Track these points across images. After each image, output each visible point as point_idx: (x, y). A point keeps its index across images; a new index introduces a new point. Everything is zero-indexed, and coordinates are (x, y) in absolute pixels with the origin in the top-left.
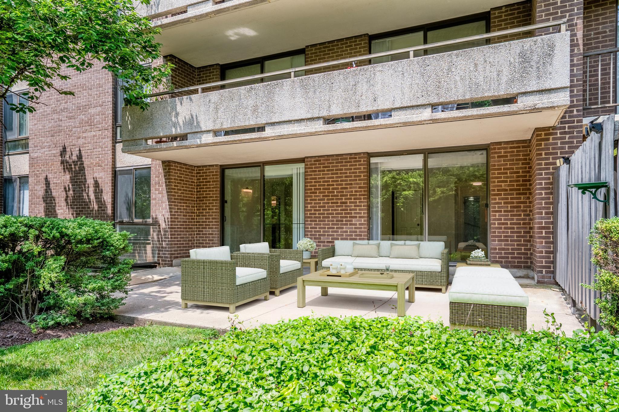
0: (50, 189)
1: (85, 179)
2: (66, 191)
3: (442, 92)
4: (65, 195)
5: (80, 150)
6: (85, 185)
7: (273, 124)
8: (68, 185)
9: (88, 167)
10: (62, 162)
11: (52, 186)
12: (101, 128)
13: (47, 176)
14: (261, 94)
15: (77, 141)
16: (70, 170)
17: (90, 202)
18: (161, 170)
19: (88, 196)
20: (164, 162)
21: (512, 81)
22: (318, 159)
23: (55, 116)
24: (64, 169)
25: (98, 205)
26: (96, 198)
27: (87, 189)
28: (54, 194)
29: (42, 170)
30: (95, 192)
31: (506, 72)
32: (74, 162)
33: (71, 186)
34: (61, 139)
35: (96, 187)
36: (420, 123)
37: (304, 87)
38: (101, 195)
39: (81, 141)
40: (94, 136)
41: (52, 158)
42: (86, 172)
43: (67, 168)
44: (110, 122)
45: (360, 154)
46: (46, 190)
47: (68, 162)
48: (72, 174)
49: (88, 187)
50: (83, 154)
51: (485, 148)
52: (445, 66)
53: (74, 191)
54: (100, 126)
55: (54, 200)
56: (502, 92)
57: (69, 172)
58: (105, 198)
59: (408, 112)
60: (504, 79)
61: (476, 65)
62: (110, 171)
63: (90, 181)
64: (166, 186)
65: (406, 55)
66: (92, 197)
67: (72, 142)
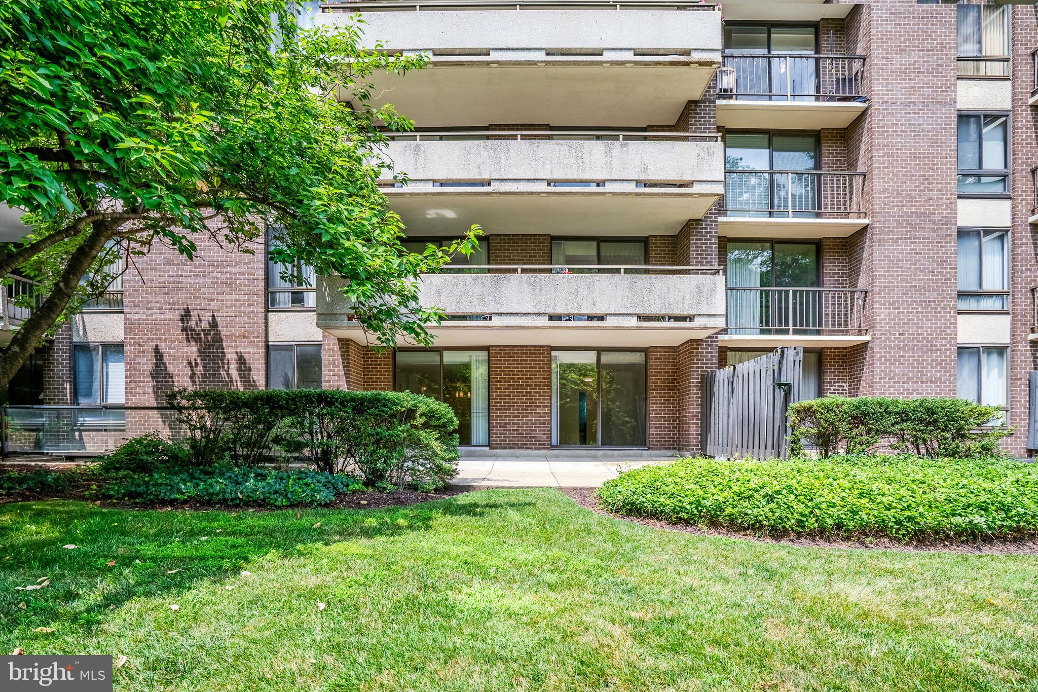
0: (164, 364)
1: (223, 352)
2: (192, 367)
3: (645, 306)
4: (190, 372)
5: (213, 316)
6: (222, 360)
7: (500, 314)
8: (195, 360)
9: (227, 338)
10: (184, 330)
11: (166, 359)
12: (247, 292)
13: (157, 346)
14: (488, 284)
15: (209, 305)
16: (198, 340)
17: (232, 382)
18: (337, 349)
19: (228, 374)
20: (340, 340)
21: (692, 305)
22: (503, 348)
23: (171, 269)
24: (187, 338)
25: (245, 385)
26: (241, 378)
27: (226, 366)
28: (170, 369)
29: (149, 338)
30: (239, 370)
31: (688, 297)
32: (203, 330)
33: (199, 361)
34: (181, 300)
35: (240, 363)
36: (628, 328)
37: (532, 285)
38: (249, 374)
39: (215, 306)
40: (236, 301)
41: (166, 322)
42: (224, 344)
43: (192, 338)
44: (262, 285)
45: (543, 346)
46: (156, 363)
47: (194, 330)
48: (201, 345)
49: (228, 363)
50: (219, 320)
51: (645, 351)
52: (648, 285)
53: (204, 367)
54: (246, 289)
55: (172, 378)
56: (685, 312)
57: (196, 342)
58: (255, 378)
59: (620, 318)
60: (687, 302)
61: (669, 288)
62: (262, 345)
63: (231, 356)
64: (344, 367)
65: (618, 271)
66: (235, 375)
67: (200, 305)
